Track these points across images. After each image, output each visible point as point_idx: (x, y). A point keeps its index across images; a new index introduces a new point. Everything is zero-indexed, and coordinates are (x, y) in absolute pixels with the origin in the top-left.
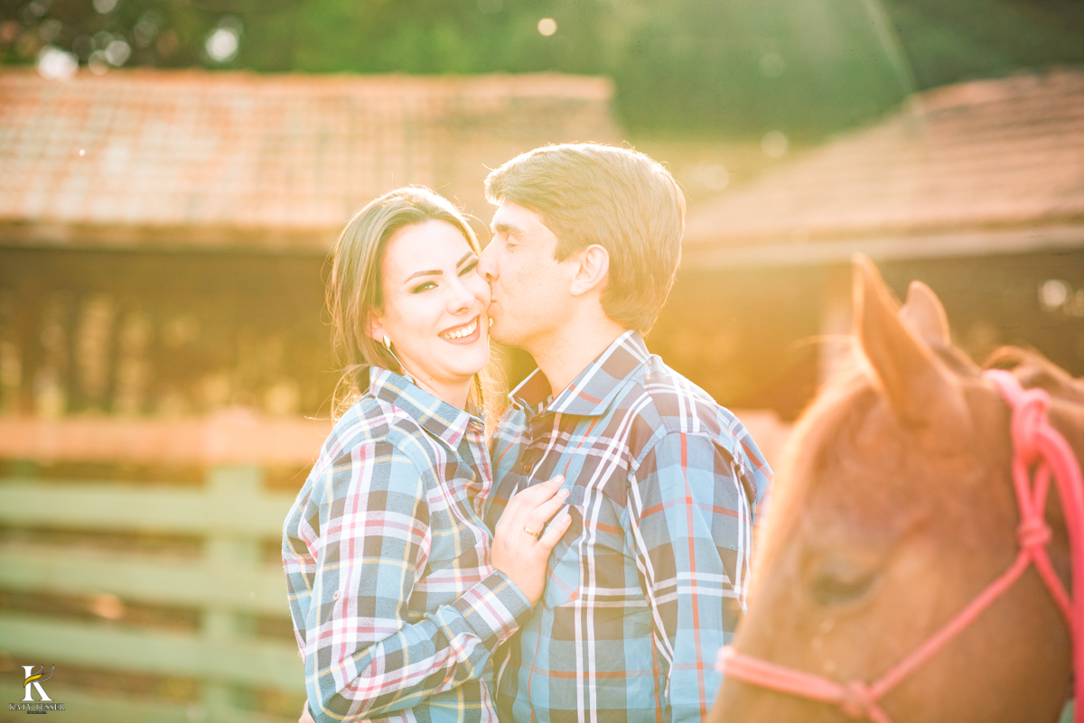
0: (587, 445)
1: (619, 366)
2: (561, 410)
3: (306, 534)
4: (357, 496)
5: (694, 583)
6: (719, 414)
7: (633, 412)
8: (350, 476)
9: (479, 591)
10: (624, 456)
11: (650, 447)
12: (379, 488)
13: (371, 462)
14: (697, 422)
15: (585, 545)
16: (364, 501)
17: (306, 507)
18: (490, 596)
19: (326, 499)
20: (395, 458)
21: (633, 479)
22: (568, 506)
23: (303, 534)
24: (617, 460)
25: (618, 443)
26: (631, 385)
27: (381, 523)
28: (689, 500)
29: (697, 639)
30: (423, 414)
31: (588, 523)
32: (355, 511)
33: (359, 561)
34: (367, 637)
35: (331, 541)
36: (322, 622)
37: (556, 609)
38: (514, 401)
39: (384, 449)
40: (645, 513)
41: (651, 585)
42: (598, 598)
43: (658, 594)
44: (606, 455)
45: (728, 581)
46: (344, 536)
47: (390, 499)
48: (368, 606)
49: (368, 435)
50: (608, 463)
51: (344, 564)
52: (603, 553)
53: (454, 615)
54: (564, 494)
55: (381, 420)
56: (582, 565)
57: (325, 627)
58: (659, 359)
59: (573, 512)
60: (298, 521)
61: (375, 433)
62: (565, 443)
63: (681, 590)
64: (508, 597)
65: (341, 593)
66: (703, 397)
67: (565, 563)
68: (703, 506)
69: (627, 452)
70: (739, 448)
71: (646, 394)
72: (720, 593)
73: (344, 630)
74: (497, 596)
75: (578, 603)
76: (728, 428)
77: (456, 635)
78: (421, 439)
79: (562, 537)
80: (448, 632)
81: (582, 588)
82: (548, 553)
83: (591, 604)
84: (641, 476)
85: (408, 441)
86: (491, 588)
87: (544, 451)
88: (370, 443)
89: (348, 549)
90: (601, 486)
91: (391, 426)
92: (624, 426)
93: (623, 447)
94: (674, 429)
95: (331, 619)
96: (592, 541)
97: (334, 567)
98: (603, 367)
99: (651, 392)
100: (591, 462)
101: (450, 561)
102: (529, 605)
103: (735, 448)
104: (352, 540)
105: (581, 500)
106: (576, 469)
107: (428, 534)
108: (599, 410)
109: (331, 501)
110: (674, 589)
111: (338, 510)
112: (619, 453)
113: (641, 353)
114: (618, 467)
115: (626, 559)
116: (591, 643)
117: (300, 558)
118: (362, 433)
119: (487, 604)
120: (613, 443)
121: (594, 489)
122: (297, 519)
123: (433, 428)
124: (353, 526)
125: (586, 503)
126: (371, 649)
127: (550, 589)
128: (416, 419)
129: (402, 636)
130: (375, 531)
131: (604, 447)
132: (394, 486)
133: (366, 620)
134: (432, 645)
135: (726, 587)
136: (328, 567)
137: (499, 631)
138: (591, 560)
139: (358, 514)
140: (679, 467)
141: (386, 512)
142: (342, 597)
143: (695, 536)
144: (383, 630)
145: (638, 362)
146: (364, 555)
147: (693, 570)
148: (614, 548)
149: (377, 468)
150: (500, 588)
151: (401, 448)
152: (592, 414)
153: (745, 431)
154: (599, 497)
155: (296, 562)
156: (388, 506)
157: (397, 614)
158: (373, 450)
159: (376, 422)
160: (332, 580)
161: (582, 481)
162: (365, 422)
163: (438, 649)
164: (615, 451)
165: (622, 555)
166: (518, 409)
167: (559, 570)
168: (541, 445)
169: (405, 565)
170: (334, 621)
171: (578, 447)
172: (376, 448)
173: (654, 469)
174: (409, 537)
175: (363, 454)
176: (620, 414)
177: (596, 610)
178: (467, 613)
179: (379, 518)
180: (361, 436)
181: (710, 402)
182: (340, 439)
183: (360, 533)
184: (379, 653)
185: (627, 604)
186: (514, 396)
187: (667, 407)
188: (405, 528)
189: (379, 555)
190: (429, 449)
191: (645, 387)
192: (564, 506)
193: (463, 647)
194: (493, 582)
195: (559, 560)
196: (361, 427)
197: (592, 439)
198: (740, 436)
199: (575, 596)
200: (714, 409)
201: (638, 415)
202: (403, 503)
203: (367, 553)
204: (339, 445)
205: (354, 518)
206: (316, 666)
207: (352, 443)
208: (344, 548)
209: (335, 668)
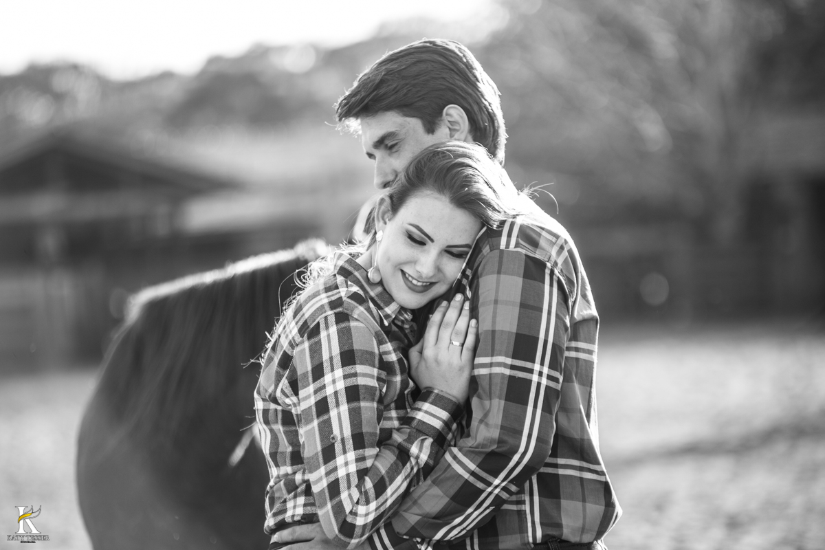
4: (331, 358)
8: (321, 345)
12: (346, 348)
13: (334, 329)
16: (337, 360)
18: (426, 406)
20: (353, 324)
27: (355, 375)
32: (332, 370)
33: (345, 408)
34: (362, 466)
35: (318, 398)
36: (326, 462)
39: (342, 318)
46: (329, 391)
47: (357, 355)
48: (359, 441)
49: (327, 308)
55: (337, 293)
57: (330, 465)
61: (334, 305)
65: (336, 434)
73: (346, 464)
74: (431, 404)
85: (359, 311)
86: (425, 400)
88: (331, 314)
89: (334, 400)
91: (344, 299)
95: (334, 458)
97: (325, 417)
104: (336, 393)
109: (310, 368)
111: (318, 372)
118: (323, 306)
124: (334, 382)
130: (351, 382)
132: (358, 345)
133: (360, 452)
136: (321, 419)
139: (336, 372)
141: (357, 366)
142: (339, 438)
144: (371, 457)
146: (348, 402)
149: (340, 332)
150: (432, 397)
151: (356, 316)
156: (356, 360)
158: (334, 319)
159: (333, 295)
160: (325, 428)
162: (324, 295)
169: (375, 405)
170: (337, 459)
174: (377, 384)
175: (327, 324)
178: (415, 424)
179: (353, 371)
180: (321, 309)
182: (304, 310)
183: (341, 385)
188: (371, 376)
189: (359, 400)
193: (422, 450)
196: (321, 299)
202: (368, 358)
203: (349, 400)
204: (304, 315)
205: (333, 376)
206: (328, 498)
207: (314, 315)
208: (331, 402)
209: (344, 496)
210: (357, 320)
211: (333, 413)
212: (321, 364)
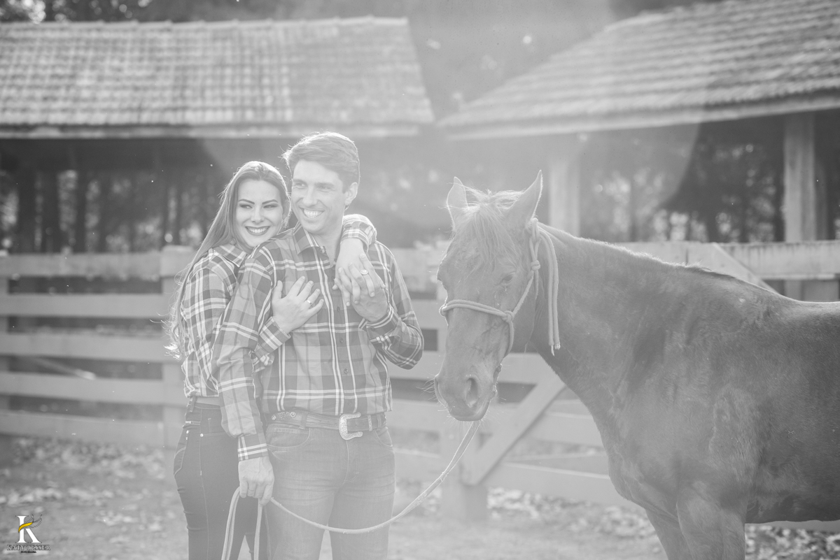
4: (199, 294)
12: (206, 289)
16: (201, 295)
20: (211, 275)
27: (210, 304)
32: (199, 301)
33: (204, 322)
46: (197, 312)
47: (211, 293)
89: (199, 317)
97: (195, 326)
104: (200, 313)
109: (190, 298)
111: (193, 302)
123: (231, 258)
124: (199, 307)
128: (222, 255)
130: (208, 307)
132: (212, 287)
136: (193, 326)
141: (211, 299)
146: (205, 319)
149: (204, 280)
151: (213, 270)
156: (211, 296)
158: (203, 273)
160: (195, 332)
179: (209, 302)
183: (202, 309)
189: (211, 317)
202: (218, 293)
205: (199, 304)
208: (197, 317)
210: (213, 273)
211: (198, 324)
212: (194, 297)
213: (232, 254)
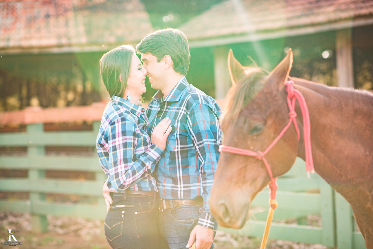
0: (175, 109)
1: (181, 88)
2: (167, 101)
3: (104, 143)
4: (118, 133)
5: (208, 141)
6: (208, 98)
7: (187, 100)
8: (115, 128)
9: (149, 150)
10: (185, 111)
11: (192, 108)
12: (124, 130)
13: (120, 123)
14: (203, 101)
15: (177, 135)
16: (120, 134)
17: (103, 136)
18: (153, 151)
19: (109, 134)
20: (127, 122)
21: (188, 117)
22: (171, 125)
23: (103, 143)
24: (183, 112)
25: (183, 108)
26: (185, 93)
27: (126, 139)
28: (204, 121)
29: (210, 155)
30: (130, 108)
31: (177, 129)
32: (119, 137)
33: (122, 150)
34: (127, 169)
35: (113, 145)
36: (115, 166)
37: (171, 152)
38: (154, 99)
39: (123, 119)
40: (193, 125)
41: (196, 143)
42: (181, 148)
43: (198, 145)
44: (180, 111)
45: (215, 140)
46: (117, 144)
47: (127, 132)
48: (126, 161)
49: (118, 116)
50: (181, 113)
51: (118, 151)
52: (181, 136)
53: (145, 157)
54: (170, 122)
55: (120, 111)
56: (176, 140)
57: (116, 168)
58: (191, 85)
59: (173, 127)
60: (101, 140)
61: (120, 115)
62: (169, 109)
63: (205, 143)
64: (157, 150)
65: (119, 158)
66: (204, 94)
67: (172, 140)
68: (207, 122)
69: (186, 109)
70: (214, 107)
71: (189, 94)
72: (214, 144)
73: (121, 168)
74: (154, 150)
75: (176, 150)
76: (211, 101)
77: (147, 162)
78: (132, 115)
79: (170, 133)
80: (145, 162)
81: (177, 146)
82: (167, 137)
83: (179, 150)
84: (190, 116)
85: (129, 117)
86: (152, 149)
87: (163, 111)
88: (119, 118)
89: (118, 147)
90: (180, 119)
91: (124, 113)
92: (185, 103)
93: (184, 109)
94: (198, 103)
95: (117, 166)
96: (178, 133)
97: (115, 152)
98: (177, 88)
99: (191, 94)
100: (177, 114)
101: (141, 145)
102: (163, 151)
103: (213, 107)
104: (119, 145)
105: (175, 124)
106: (173, 116)
107: (136, 139)
108: (177, 100)
109: (111, 135)
110: (203, 143)
111: (114, 137)
112: (184, 110)
113: (186, 84)
114: (184, 114)
115: (187, 137)
116: (180, 160)
117: (101, 148)
118: (116, 116)
119: (152, 153)
120: (182, 108)
121: (178, 120)
122: (101, 139)
123: (133, 112)
124: (119, 141)
125: (176, 124)
126: (128, 171)
127: (168, 147)
128: (128, 110)
129: (134, 166)
130: (125, 141)
131: (180, 109)
132: (128, 129)
133: (126, 164)
134: (142, 167)
135: (215, 142)
136: (114, 152)
137: (157, 159)
138: (179, 139)
139: (120, 138)
140: (200, 113)
141: (127, 136)
142: (119, 159)
143: (206, 130)
144: (130, 166)
145: (186, 86)
146: (123, 148)
147: (207, 138)
148: (184, 135)
149: (122, 125)
150: (155, 148)
151: (128, 119)
152: (176, 101)
153: (215, 102)
154: (179, 122)
155: (100, 150)
156: (127, 134)
157: (132, 161)
158: (120, 120)
159: (119, 112)
160: (115, 155)
161: (175, 118)
162: (116, 112)
163: (143, 167)
164: (183, 110)
165: (186, 136)
166: (155, 101)
167: (171, 142)
168: (162, 110)
169: (132, 148)
170: (118, 166)
171: (173, 110)
172: (121, 119)
173: (194, 114)
174: (132, 141)
175: (118, 122)
176: (183, 100)
177: (181, 151)
178: (148, 156)
179: (125, 138)
180: (116, 117)
181: (205, 95)
182: (110, 117)
183: (121, 142)
184: (130, 172)
185: (188, 149)
186: (155, 97)
187: (195, 97)
188: (131, 139)
189: (127, 147)
190: (134, 118)
191: (189, 93)
192: (170, 125)
193: (149, 165)
194: (152, 147)
195: (170, 139)
196: (115, 114)
197: (176, 107)
198: (214, 103)
199: (175, 148)
200: (207, 97)
201: (188, 100)
202: (130, 133)
203: (124, 147)
204: (110, 119)
205: (119, 139)
206: (115, 178)
207: (114, 118)
209: (120, 178)
213: (133, 109)
